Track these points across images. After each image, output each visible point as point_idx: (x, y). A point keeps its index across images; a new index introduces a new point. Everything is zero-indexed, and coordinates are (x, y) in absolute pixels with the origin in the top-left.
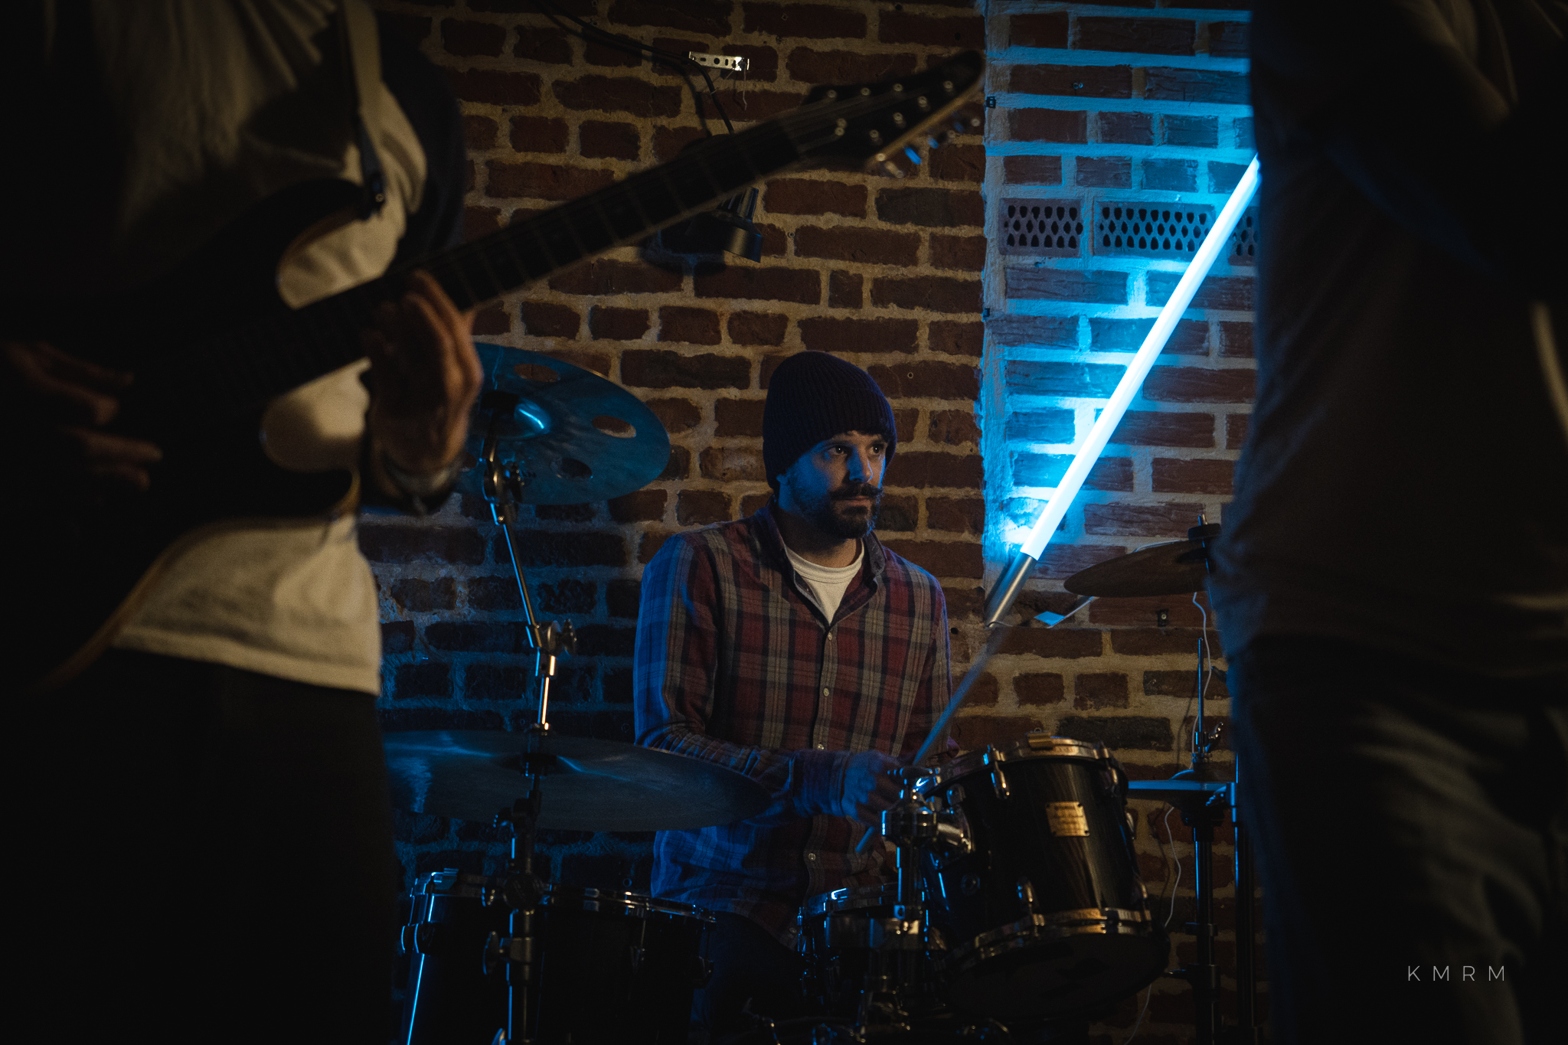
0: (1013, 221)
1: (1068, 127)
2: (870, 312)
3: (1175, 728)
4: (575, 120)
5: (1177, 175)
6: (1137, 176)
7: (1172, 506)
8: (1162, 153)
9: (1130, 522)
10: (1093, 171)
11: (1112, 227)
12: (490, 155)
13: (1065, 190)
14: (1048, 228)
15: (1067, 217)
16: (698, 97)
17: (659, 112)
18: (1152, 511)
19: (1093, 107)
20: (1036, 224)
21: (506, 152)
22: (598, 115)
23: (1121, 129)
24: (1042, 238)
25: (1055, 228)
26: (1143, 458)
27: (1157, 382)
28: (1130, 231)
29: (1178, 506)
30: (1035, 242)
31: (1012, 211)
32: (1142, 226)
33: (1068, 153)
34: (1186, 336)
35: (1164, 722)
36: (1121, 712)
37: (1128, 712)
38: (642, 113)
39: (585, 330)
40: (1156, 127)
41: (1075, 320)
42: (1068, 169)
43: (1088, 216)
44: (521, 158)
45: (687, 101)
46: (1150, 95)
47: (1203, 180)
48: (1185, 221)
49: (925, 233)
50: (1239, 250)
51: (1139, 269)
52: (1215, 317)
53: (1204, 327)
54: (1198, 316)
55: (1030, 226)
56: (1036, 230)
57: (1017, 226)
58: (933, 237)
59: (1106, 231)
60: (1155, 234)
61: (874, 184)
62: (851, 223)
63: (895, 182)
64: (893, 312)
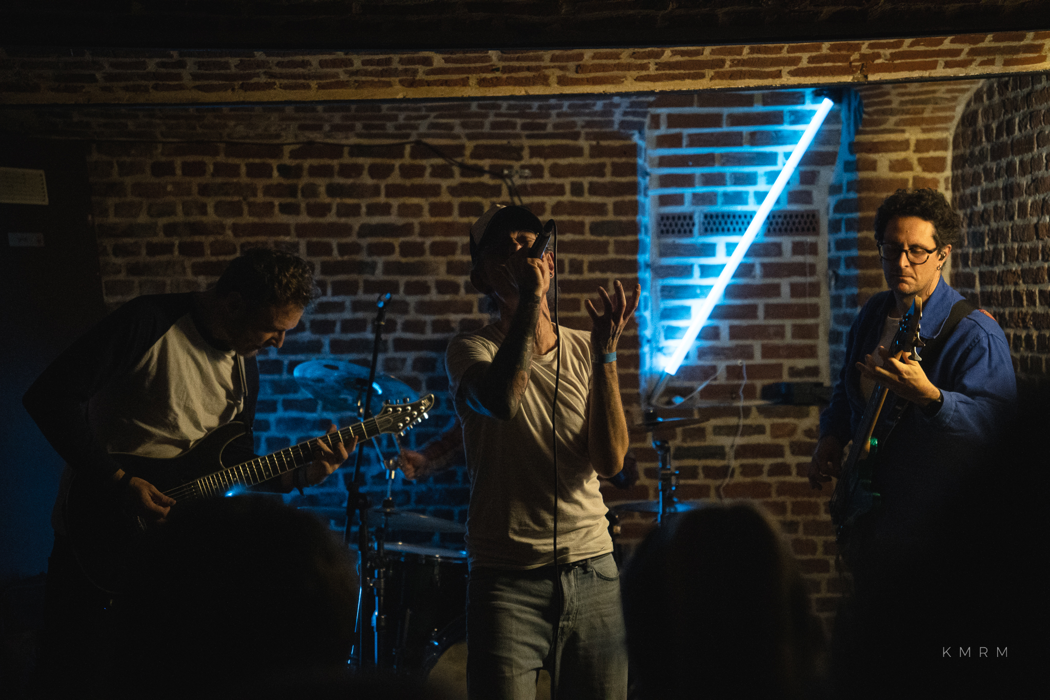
0: (662, 223)
1: (687, 181)
2: (587, 275)
3: (727, 449)
4: (456, 201)
5: (739, 198)
6: (720, 200)
7: (737, 346)
8: (731, 189)
9: (719, 354)
10: (699, 199)
11: (709, 223)
12: (421, 219)
13: (686, 208)
14: (679, 226)
15: (688, 220)
16: (509, 188)
17: (493, 195)
18: (728, 349)
19: (698, 171)
20: (673, 224)
21: (427, 218)
22: (466, 199)
23: (710, 180)
24: (676, 230)
25: (682, 225)
26: (724, 325)
27: (731, 291)
28: (717, 225)
29: (741, 346)
30: (673, 232)
31: (662, 218)
32: (723, 222)
33: (688, 192)
34: (744, 270)
35: (722, 448)
36: (703, 444)
37: (706, 443)
38: (485, 196)
39: (462, 290)
40: (728, 178)
41: (692, 266)
42: (688, 199)
43: (698, 219)
44: (434, 220)
45: (505, 190)
46: (723, 165)
47: (751, 199)
48: (743, 218)
49: (612, 240)
50: (769, 230)
51: (721, 241)
52: (757, 261)
53: (752, 266)
54: (750, 260)
55: (671, 225)
56: (674, 227)
57: (665, 225)
58: (616, 242)
59: (706, 225)
60: (729, 225)
61: (588, 220)
62: (578, 237)
63: (598, 219)
64: (598, 275)
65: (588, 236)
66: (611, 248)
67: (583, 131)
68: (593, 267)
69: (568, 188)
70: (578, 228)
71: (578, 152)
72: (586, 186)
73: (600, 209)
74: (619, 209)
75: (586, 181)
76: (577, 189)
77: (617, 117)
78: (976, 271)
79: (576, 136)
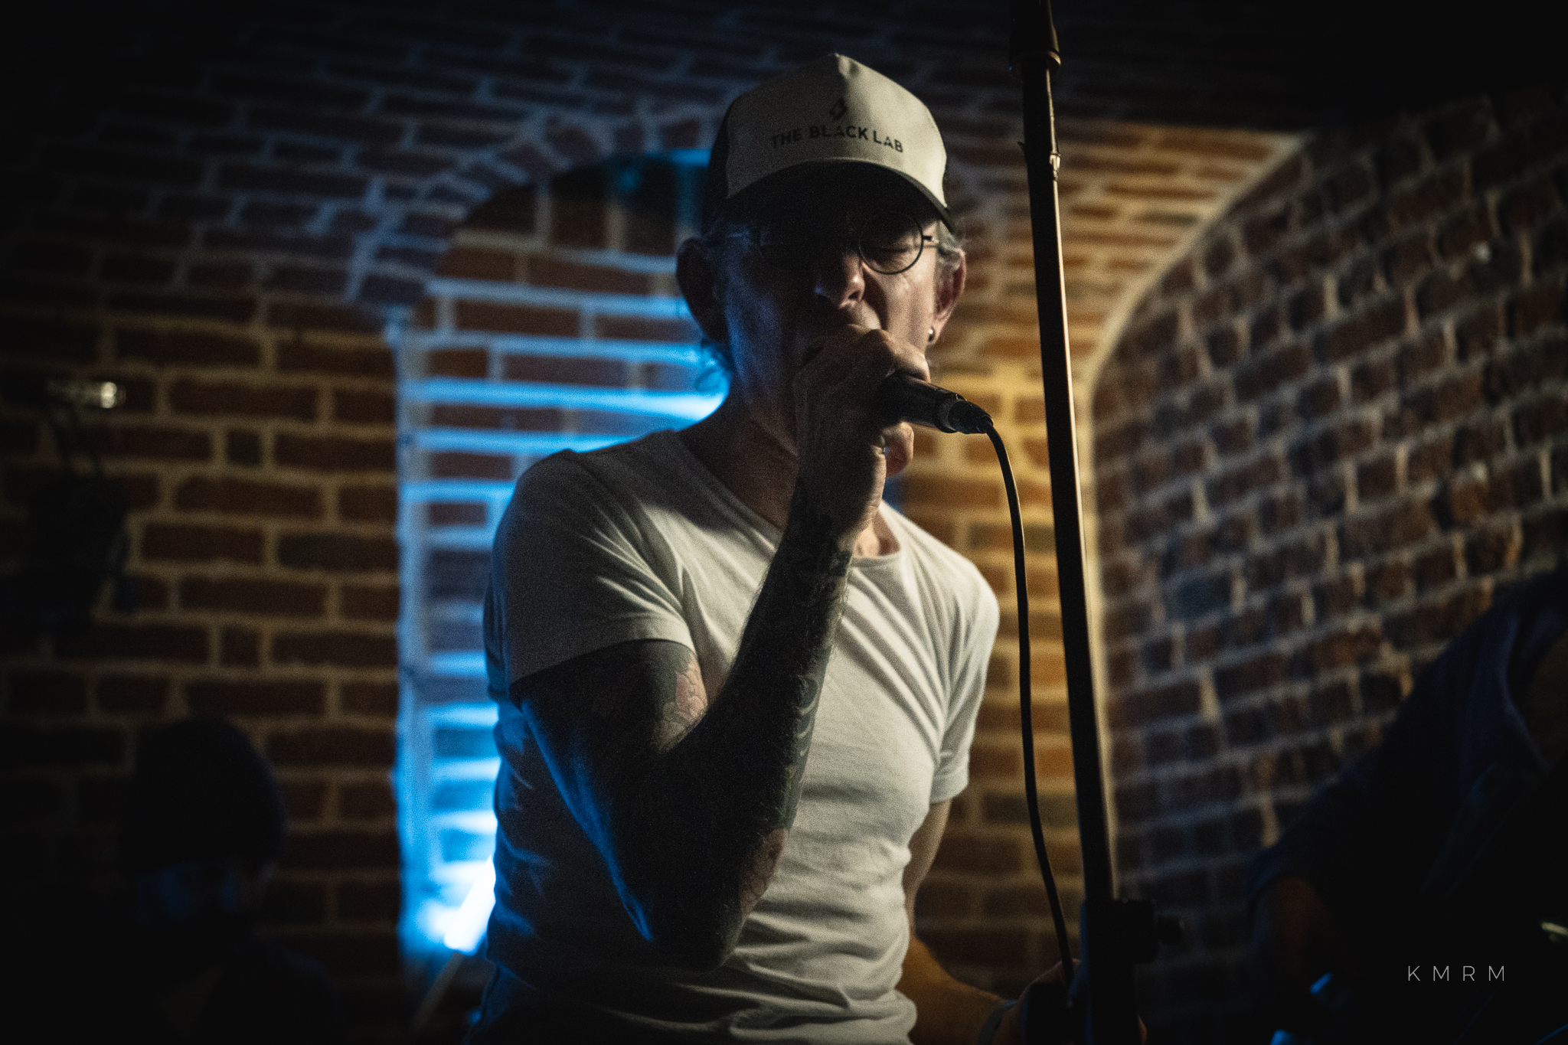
2: (269, 671)
16: (59, 432)
19: (522, 444)
45: (46, 437)
49: (333, 581)
58: (344, 587)
61: (273, 528)
62: (244, 571)
63: (296, 526)
64: (297, 671)
65: (273, 570)
66: (333, 602)
67: (266, 299)
68: (286, 648)
69: (219, 444)
70: (247, 547)
71: (247, 354)
72: (268, 441)
73: (305, 503)
74: (353, 504)
75: (268, 430)
76: (244, 449)
77: (361, 263)
78: (1203, 673)
79: (243, 311)
